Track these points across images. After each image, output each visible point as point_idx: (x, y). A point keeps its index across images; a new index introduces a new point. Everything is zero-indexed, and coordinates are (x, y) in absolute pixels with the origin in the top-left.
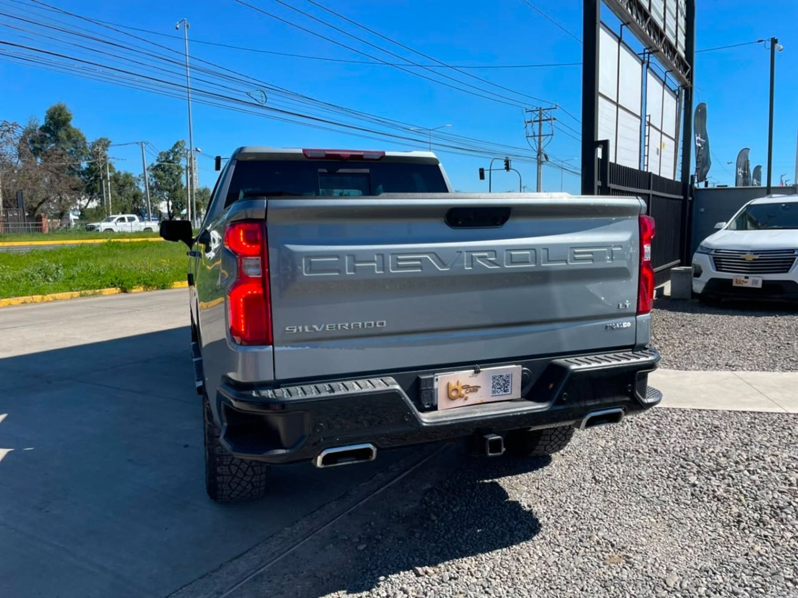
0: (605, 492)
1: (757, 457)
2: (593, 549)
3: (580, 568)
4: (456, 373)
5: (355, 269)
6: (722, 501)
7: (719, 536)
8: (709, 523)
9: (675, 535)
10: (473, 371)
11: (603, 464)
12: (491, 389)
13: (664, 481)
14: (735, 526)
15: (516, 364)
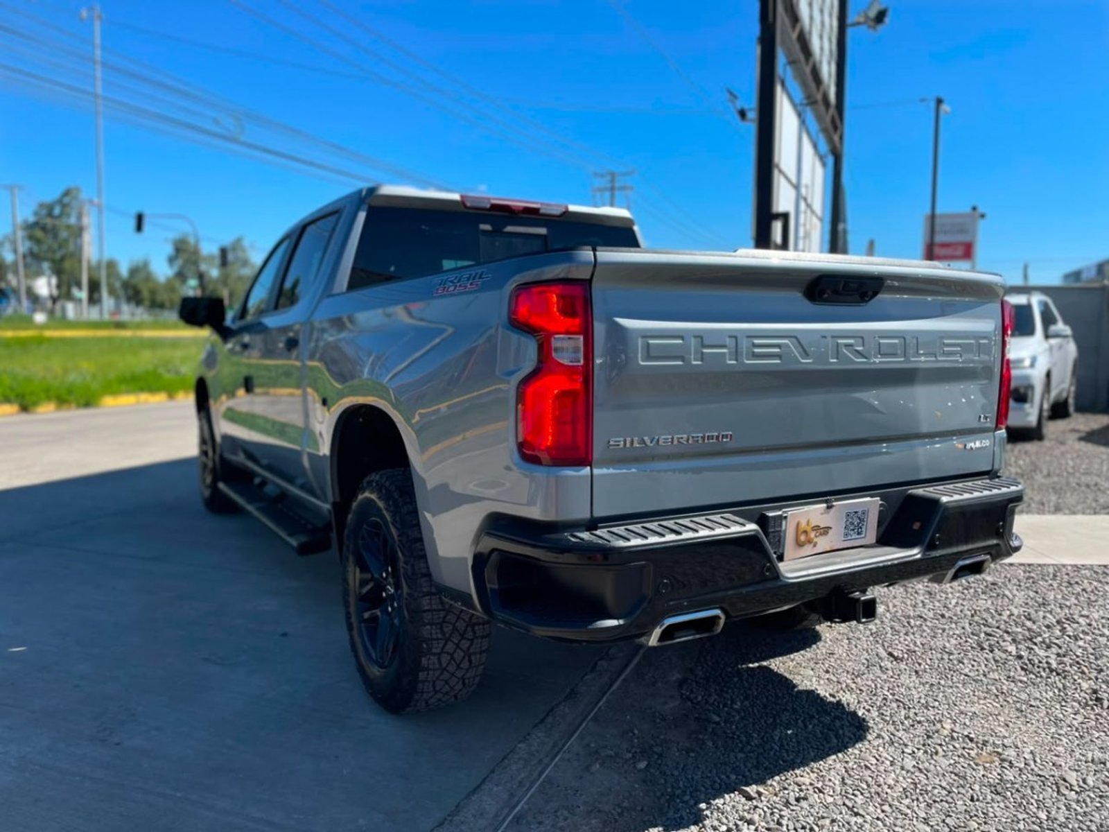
0: (917, 672)
1: (1067, 619)
2: (951, 747)
3: (951, 772)
4: (806, 508)
5: (702, 357)
6: (1063, 675)
7: (1085, 718)
8: (1064, 704)
9: (1033, 722)
10: (825, 505)
11: (889, 635)
12: (843, 530)
13: (979, 655)
14: (1096, 705)
15: (872, 496)
